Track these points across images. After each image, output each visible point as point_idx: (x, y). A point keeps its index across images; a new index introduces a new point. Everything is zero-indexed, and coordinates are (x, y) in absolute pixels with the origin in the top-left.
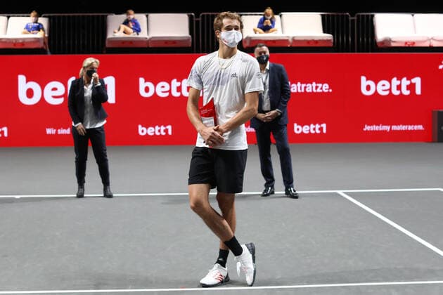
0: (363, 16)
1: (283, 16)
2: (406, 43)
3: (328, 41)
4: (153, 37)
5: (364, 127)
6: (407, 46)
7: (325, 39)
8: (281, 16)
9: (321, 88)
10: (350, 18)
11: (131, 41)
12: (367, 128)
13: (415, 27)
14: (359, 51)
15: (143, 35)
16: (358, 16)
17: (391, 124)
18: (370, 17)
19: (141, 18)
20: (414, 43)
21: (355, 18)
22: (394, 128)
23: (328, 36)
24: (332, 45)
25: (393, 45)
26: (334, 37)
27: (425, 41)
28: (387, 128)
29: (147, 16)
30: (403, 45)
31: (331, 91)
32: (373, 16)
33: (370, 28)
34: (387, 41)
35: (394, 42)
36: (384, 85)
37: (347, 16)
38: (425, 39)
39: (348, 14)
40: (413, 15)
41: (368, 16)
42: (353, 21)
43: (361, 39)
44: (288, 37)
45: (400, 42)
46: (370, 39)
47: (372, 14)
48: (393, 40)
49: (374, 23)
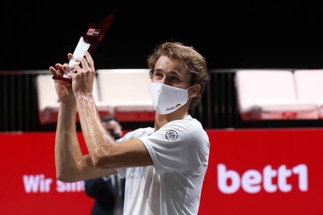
0: (219, 74)
1: (100, 76)
2: (284, 114)
6: (285, 118)
8: (97, 75)
13: (296, 91)
14: (214, 127)
16: (213, 75)
18: (230, 76)
20: (295, 114)
25: (265, 117)
27: (310, 111)
30: (279, 117)
32: (234, 75)
34: (256, 111)
35: (266, 112)
38: (311, 108)
40: (293, 72)
41: (226, 74)
43: (216, 109)
44: (108, 107)
45: (275, 113)
46: (230, 110)
47: (233, 71)
48: (265, 109)
49: (236, 85)
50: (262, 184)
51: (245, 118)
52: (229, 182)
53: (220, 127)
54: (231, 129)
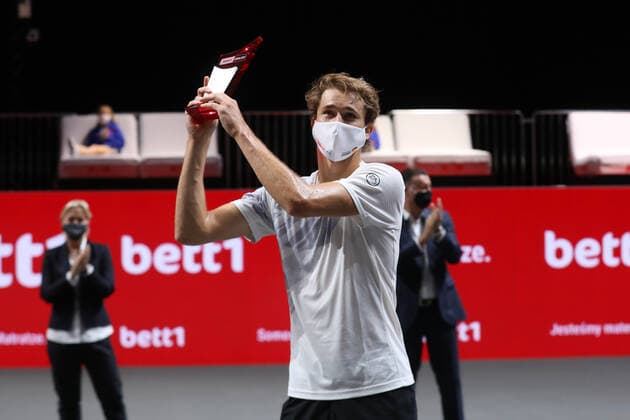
0: (547, 116)
1: (396, 118)
2: (629, 168)
3: (482, 165)
4: (149, 160)
5: (551, 328)
7: (476, 160)
8: (392, 117)
9: (470, 255)
10: (524, 121)
11: (106, 166)
12: (558, 330)
14: (539, 183)
15: (130, 153)
16: (539, 118)
17: (602, 322)
18: (561, 119)
19: (126, 122)
21: (532, 120)
22: (610, 329)
23: (482, 155)
24: (488, 172)
25: (605, 171)
26: (493, 156)
28: (594, 329)
29: (138, 119)
30: (623, 171)
31: (488, 259)
32: (565, 117)
33: (560, 139)
34: (593, 164)
35: (608, 165)
36: (588, 248)
37: (517, 116)
39: (518, 112)
41: (556, 116)
42: (528, 126)
43: (543, 161)
44: (406, 157)
45: (617, 166)
46: (560, 161)
47: (564, 112)
48: (605, 161)
49: (568, 130)
50: (600, 256)
51: (579, 172)
52: (559, 253)
53: (548, 183)
54: (561, 187)
